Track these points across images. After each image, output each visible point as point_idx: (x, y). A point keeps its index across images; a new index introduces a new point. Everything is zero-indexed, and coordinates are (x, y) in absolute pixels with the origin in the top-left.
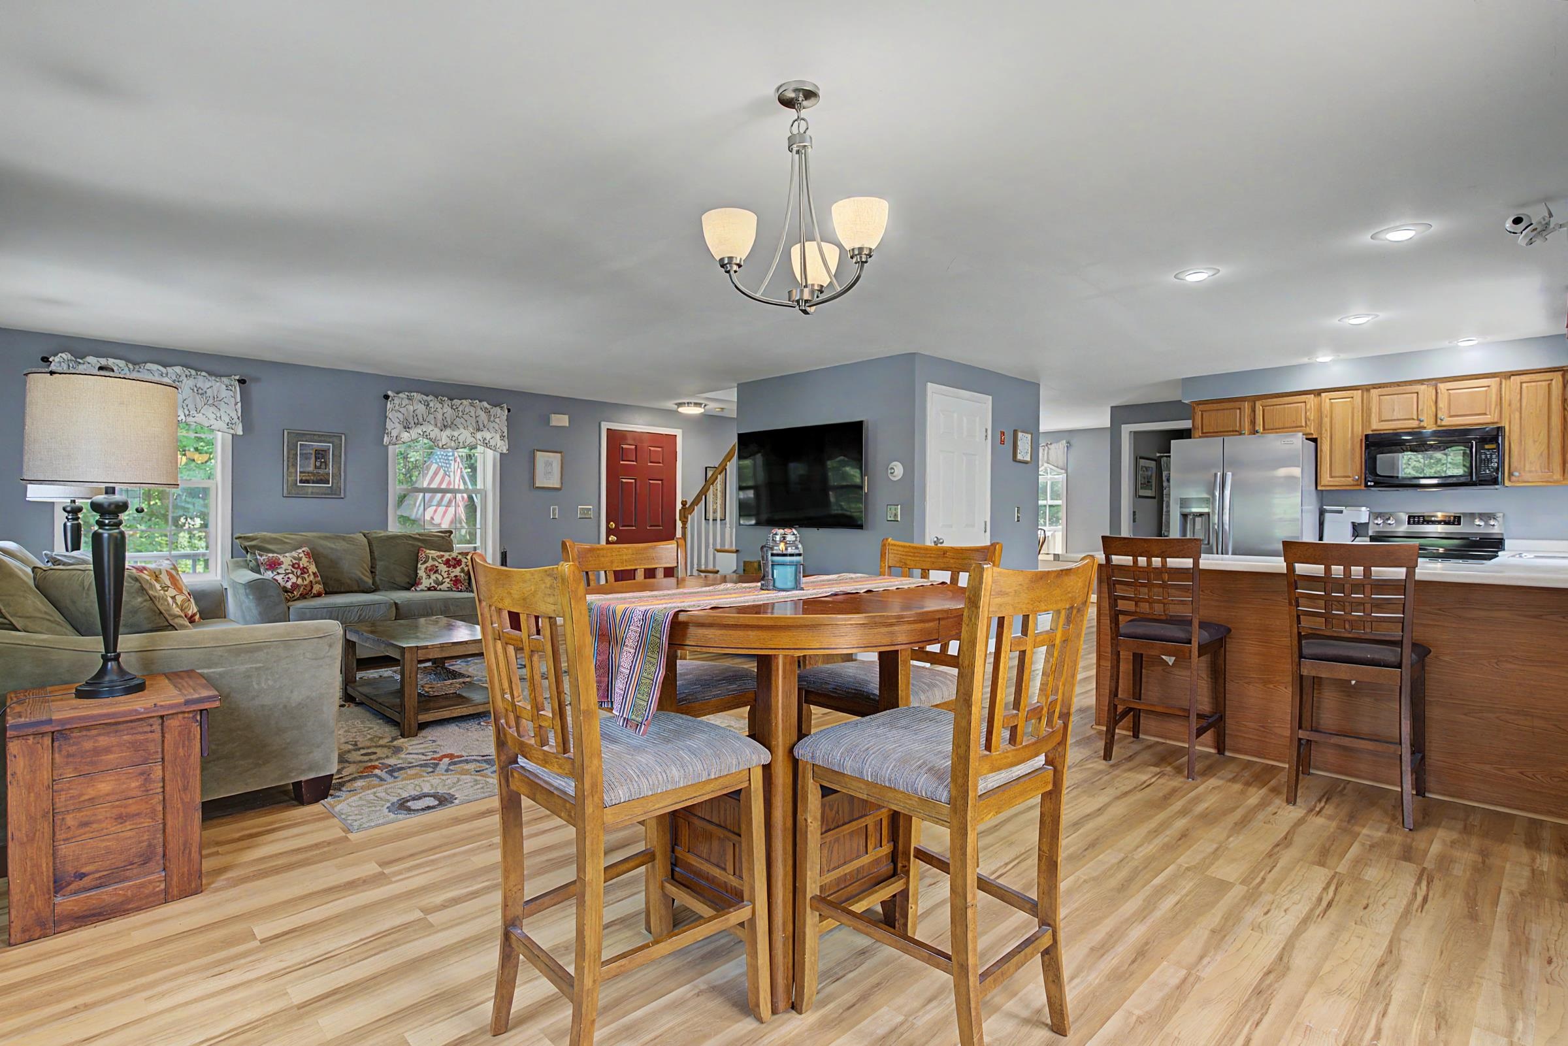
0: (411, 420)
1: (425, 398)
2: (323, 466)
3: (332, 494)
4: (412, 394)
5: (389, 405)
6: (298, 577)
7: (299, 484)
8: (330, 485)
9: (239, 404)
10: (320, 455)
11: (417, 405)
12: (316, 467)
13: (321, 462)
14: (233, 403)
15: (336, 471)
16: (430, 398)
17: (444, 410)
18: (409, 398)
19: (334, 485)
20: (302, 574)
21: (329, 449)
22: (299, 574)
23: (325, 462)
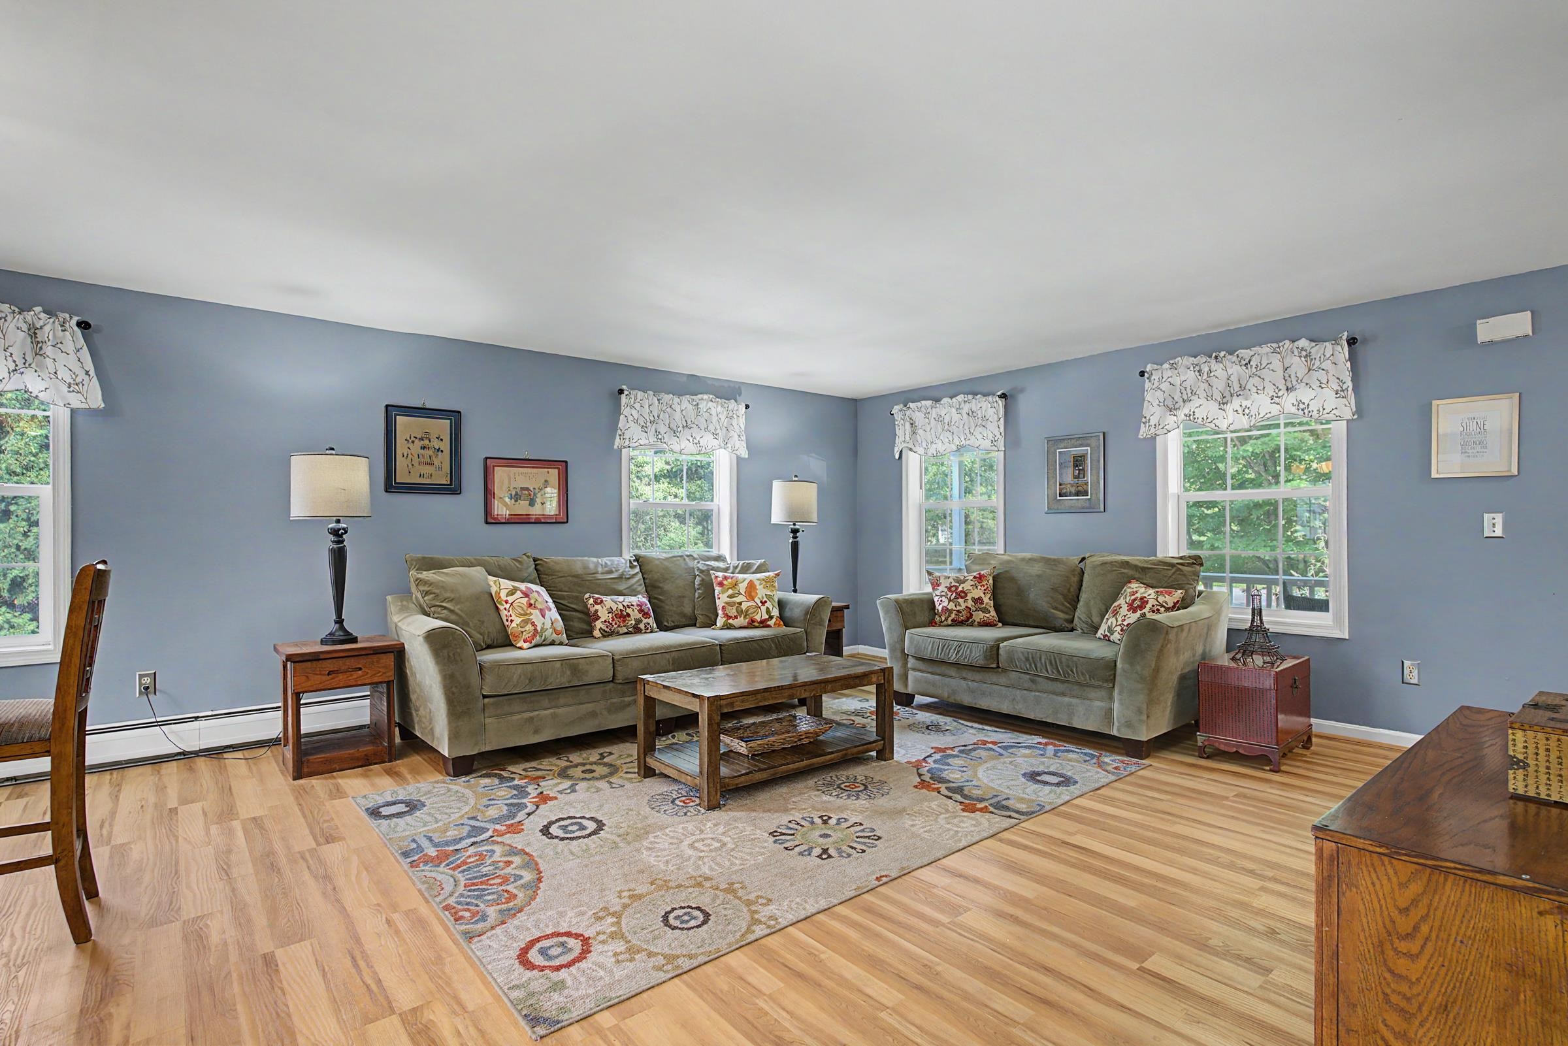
0: (1177, 397)
1: (1195, 361)
2: (1081, 476)
3: (1090, 508)
4: (1176, 360)
5: (1147, 385)
6: (950, 600)
7: (1058, 498)
8: (1089, 497)
9: (1002, 420)
10: (1078, 462)
11: (1184, 373)
12: (1075, 477)
13: (1079, 470)
14: (996, 419)
15: (1095, 478)
16: (1201, 359)
17: (1226, 370)
18: (1173, 367)
19: (1094, 495)
20: (955, 598)
21: (1087, 454)
22: (953, 597)
23: (1083, 469)
